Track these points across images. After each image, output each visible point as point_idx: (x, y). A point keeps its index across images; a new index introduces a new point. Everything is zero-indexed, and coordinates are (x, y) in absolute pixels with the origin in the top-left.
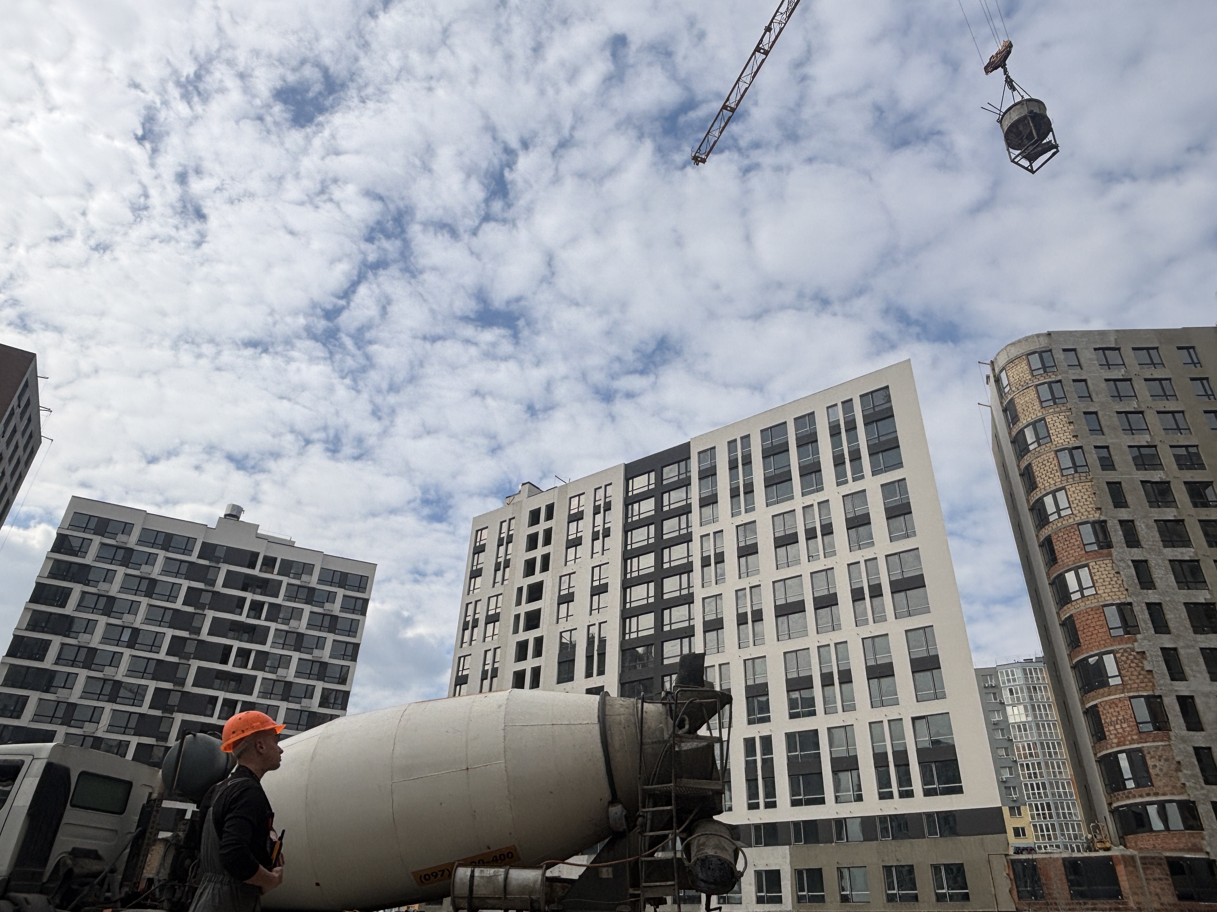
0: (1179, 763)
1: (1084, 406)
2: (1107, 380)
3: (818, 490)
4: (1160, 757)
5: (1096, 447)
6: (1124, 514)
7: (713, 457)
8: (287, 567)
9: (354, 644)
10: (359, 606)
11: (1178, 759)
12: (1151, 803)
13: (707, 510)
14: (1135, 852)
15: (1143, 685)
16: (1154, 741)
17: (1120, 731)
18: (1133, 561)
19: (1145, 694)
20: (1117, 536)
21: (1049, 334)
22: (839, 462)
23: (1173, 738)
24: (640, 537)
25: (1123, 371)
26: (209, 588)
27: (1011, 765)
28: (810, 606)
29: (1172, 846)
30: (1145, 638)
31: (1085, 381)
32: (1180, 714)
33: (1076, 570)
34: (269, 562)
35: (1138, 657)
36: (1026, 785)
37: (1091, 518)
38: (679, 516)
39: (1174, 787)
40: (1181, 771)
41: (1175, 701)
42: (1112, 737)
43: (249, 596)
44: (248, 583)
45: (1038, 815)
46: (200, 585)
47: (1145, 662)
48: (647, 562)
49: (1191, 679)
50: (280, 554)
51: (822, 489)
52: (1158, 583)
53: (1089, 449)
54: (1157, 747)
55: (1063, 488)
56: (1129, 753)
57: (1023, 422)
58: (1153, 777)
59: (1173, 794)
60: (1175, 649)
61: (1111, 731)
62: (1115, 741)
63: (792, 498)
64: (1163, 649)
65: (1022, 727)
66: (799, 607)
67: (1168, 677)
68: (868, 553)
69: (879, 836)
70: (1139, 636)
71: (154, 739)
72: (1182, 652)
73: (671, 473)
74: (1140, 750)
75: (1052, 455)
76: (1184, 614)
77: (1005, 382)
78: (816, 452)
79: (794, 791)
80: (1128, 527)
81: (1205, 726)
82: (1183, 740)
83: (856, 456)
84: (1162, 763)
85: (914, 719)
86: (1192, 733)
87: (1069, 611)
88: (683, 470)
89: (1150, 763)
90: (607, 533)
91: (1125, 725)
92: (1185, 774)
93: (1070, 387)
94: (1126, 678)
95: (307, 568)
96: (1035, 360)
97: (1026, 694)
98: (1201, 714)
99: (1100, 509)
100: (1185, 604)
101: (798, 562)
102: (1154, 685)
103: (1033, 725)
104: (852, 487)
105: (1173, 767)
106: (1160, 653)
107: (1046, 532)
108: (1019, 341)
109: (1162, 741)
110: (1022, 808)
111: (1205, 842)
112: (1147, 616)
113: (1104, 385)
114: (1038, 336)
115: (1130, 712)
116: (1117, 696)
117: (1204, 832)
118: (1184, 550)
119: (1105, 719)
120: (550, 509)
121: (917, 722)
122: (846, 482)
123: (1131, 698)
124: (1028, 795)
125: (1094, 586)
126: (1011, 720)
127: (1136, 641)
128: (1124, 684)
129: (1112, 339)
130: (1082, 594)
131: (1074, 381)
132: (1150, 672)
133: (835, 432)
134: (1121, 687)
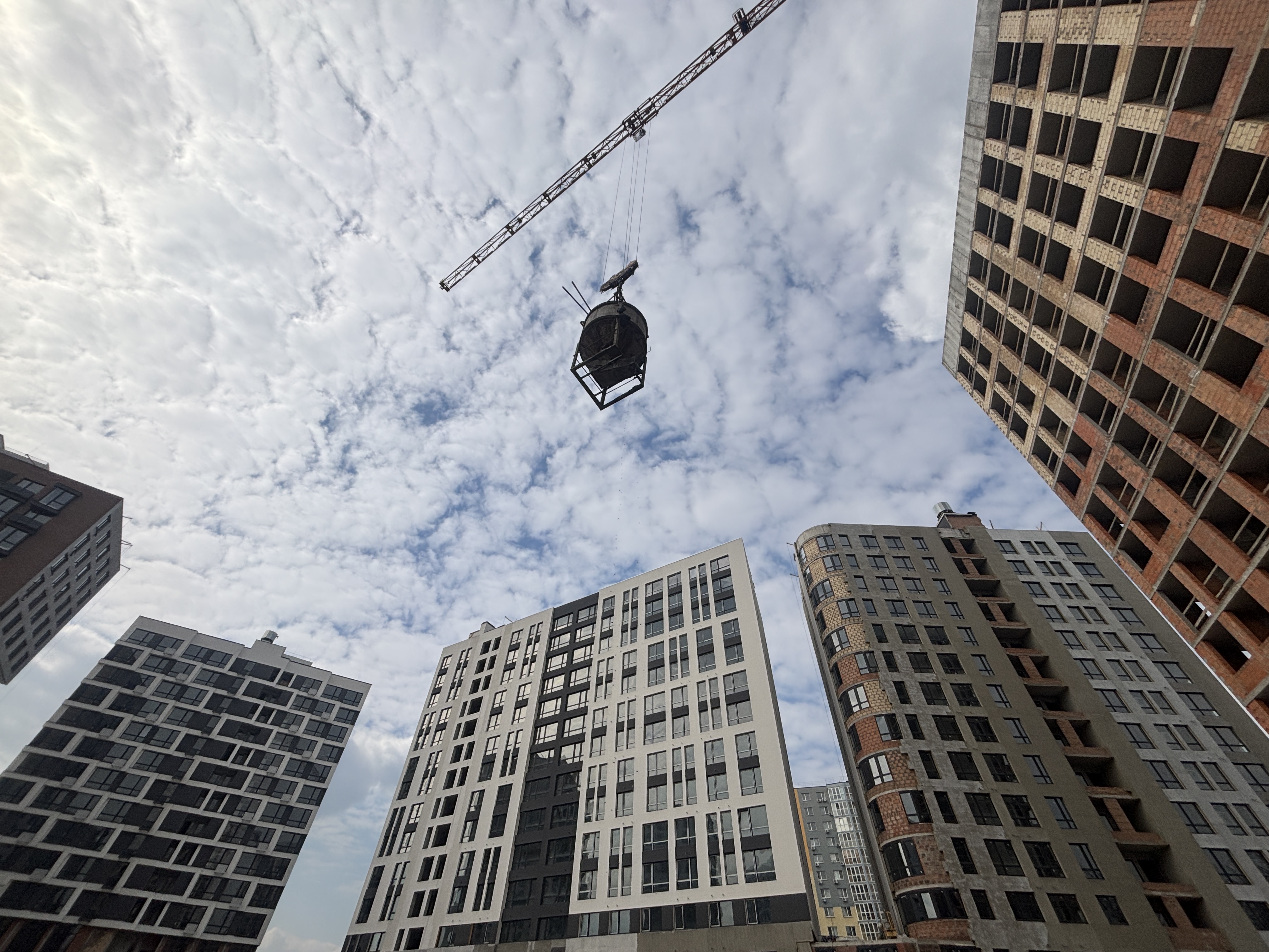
0: (942, 852)
1: (855, 572)
2: (868, 556)
3: (680, 627)
4: (927, 846)
5: (864, 600)
6: (885, 647)
7: (612, 603)
8: (300, 682)
9: (339, 748)
10: (350, 718)
11: (941, 848)
12: (925, 891)
13: (605, 642)
14: (915, 941)
15: (908, 782)
16: (921, 832)
17: (895, 822)
18: (894, 682)
19: (911, 789)
20: (882, 663)
21: (830, 525)
22: (695, 607)
23: (935, 829)
24: (557, 662)
25: (878, 551)
26: (231, 695)
27: (841, 869)
28: (669, 716)
29: (945, 935)
30: (906, 743)
31: (854, 555)
32: (938, 807)
33: (854, 688)
34: (287, 677)
35: (903, 758)
36: (853, 887)
37: (863, 649)
38: (586, 646)
39: (941, 875)
40: (944, 860)
41: (934, 796)
42: (890, 828)
43: (263, 704)
44: (266, 694)
45: (864, 915)
46: (224, 693)
47: (909, 763)
48: (558, 682)
49: (944, 777)
50: (297, 671)
51: (683, 626)
52: (912, 699)
53: (859, 600)
54: (924, 837)
55: (844, 628)
56: (904, 842)
57: (815, 582)
58: (923, 865)
59: (940, 882)
60: (930, 752)
61: (888, 823)
62: (892, 832)
63: (662, 632)
64: (920, 752)
65: (847, 836)
66: (660, 717)
67: (926, 775)
68: (711, 674)
69: (710, 923)
70: (902, 741)
71: (138, 828)
72: (934, 754)
73: (584, 615)
74: (911, 840)
75: (834, 604)
76: (933, 724)
77: (803, 556)
78: (680, 599)
79: (646, 880)
80: (889, 657)
81: (959, 819)
82: (944, 831)
83: (706, 604)
84: (929, 852)
85: (740, 811)
86: (949, 825)
87: (853, 721)
88: (592, 613)
89: (920, 852)
90: (534, 659)
91: (898, 817)
92: (947, 863)
93: (844, 559)
94: (896, 776)
95: (316, 684)
96: (821, 541)
97: (848, 808)
98: (954, 809)
99: (868, 643)
100: (933, 716)
101: (663, 681)
102: (916, 782)
103: (854, 834)
104: (703, 624)
105: (938, 855)
106: (918, 755)
107: (834, 660)
108: (811, 529)
109: (927, 832)
110: (851, 908)
111: (970, 931)
112: (907, 725)
113: (867, 559)
114: (822, 526)
115: (901, 805)
116: (890, 791)
117: (969, 921)
118: (929, 675)
119: (883, 812)
120: (498, 641)
121: (742, 814)
122: (699, 621)
123: (900, 792)
124: (855, 896)
125: (868, 701)
126: (839, 830)
127: (900, 744)
128: (894, 781)
129: (870, 530)
130: (860, 707)
131: (847, 555)
132: (913, 770)
133: (693, 586)
134: (892, 784)
